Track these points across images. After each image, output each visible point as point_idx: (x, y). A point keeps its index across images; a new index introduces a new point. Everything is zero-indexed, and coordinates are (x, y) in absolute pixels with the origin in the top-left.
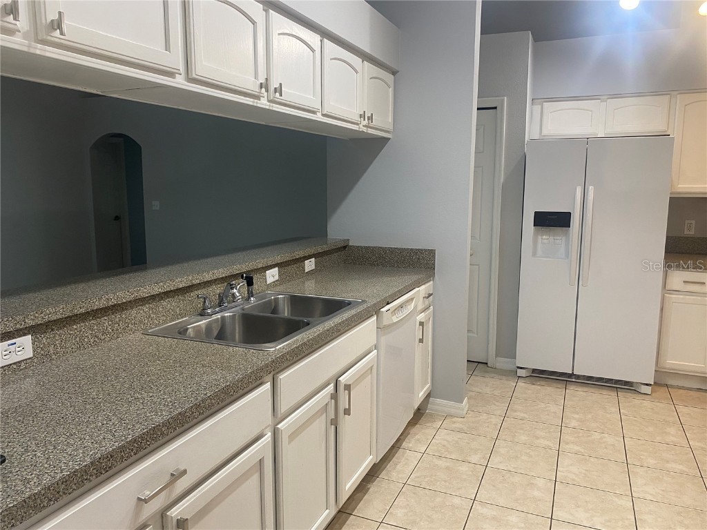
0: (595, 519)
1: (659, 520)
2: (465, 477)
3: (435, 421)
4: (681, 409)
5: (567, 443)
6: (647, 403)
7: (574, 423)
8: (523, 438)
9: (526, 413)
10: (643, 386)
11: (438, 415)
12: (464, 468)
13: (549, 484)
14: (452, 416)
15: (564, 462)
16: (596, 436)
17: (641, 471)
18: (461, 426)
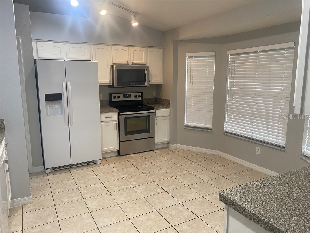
0: (112, 219)
1: (131, 208)
2: (51, 231)
3: (18, 211)
4: (113, 165)
5: (85, 194)
6: (102, 167)
7: (82, 185)
8: (66, 200)
9: (60, 188)
10: (98, 161)
11: (17, 207)
12: (48, 227)
13: (89, 215)
14: (26, 204)
15: (89, 202)
16: (93, 187)
17: (115, 193)
18: (33, 207)
